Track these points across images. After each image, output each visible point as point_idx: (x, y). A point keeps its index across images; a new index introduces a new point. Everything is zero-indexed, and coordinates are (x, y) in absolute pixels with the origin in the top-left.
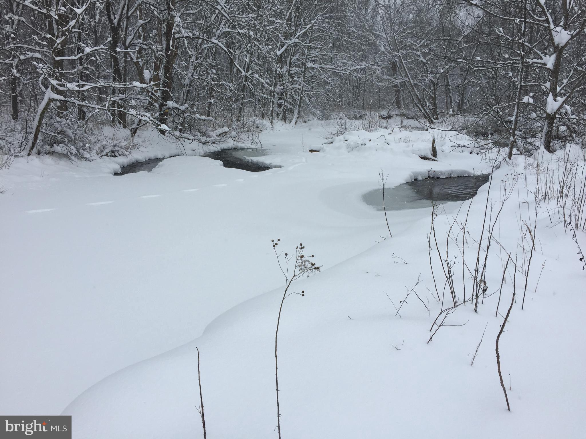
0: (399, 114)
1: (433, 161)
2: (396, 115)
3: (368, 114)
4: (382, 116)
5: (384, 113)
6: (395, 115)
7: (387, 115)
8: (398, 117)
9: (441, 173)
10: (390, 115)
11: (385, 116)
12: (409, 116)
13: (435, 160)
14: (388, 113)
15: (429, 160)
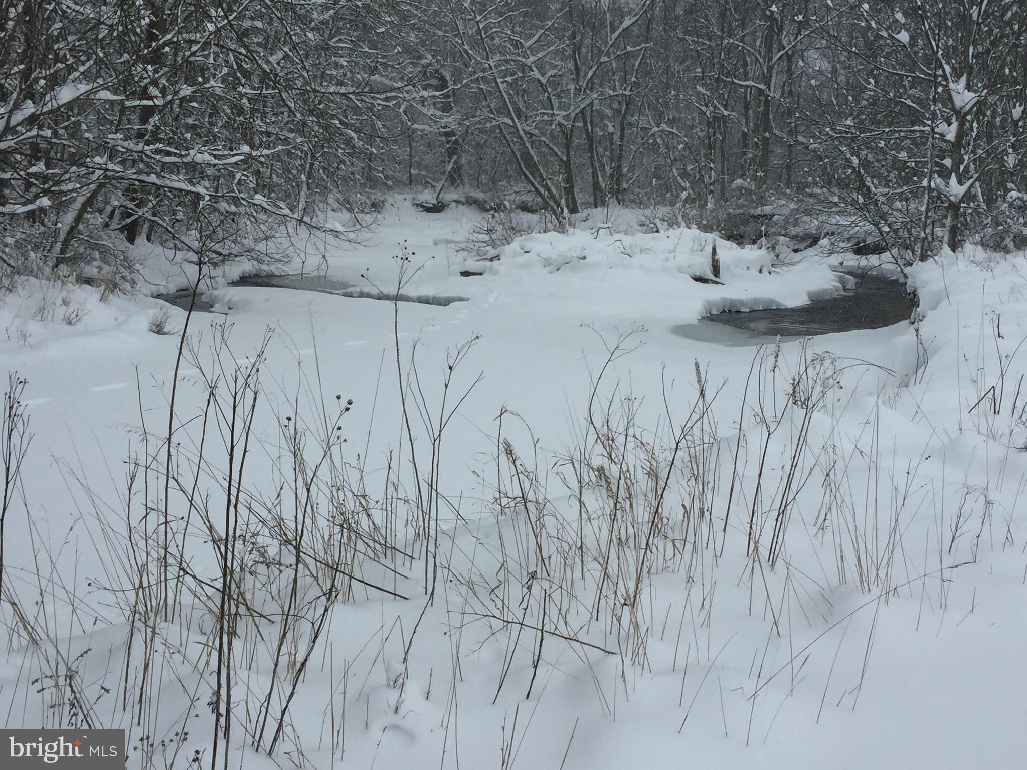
0: (463, 199)
1: (714, 285)
2: (458, 202)
3: (390, 200)
4: (424, 204)
5: (428, 197)
6: (454, 201)
7: (435, 202)
8: (461, 207)
9: (742, 303)
10: (442, 203)
11: (431, 205)
12: (486, 206)
13: (717, 283)
14: (438, 197)
15: (708, 283)
